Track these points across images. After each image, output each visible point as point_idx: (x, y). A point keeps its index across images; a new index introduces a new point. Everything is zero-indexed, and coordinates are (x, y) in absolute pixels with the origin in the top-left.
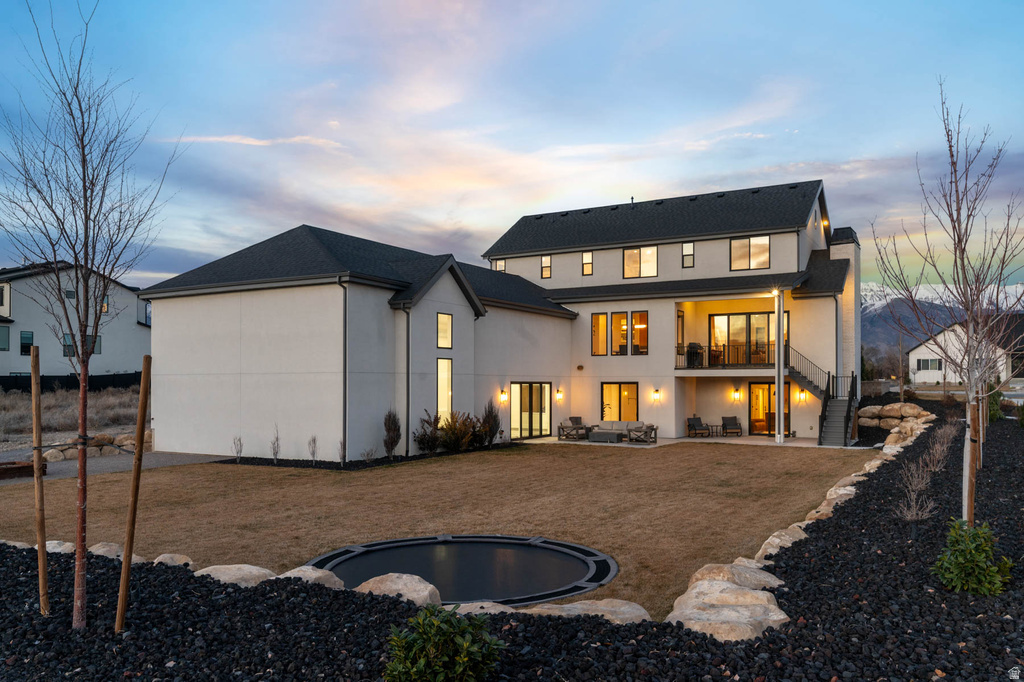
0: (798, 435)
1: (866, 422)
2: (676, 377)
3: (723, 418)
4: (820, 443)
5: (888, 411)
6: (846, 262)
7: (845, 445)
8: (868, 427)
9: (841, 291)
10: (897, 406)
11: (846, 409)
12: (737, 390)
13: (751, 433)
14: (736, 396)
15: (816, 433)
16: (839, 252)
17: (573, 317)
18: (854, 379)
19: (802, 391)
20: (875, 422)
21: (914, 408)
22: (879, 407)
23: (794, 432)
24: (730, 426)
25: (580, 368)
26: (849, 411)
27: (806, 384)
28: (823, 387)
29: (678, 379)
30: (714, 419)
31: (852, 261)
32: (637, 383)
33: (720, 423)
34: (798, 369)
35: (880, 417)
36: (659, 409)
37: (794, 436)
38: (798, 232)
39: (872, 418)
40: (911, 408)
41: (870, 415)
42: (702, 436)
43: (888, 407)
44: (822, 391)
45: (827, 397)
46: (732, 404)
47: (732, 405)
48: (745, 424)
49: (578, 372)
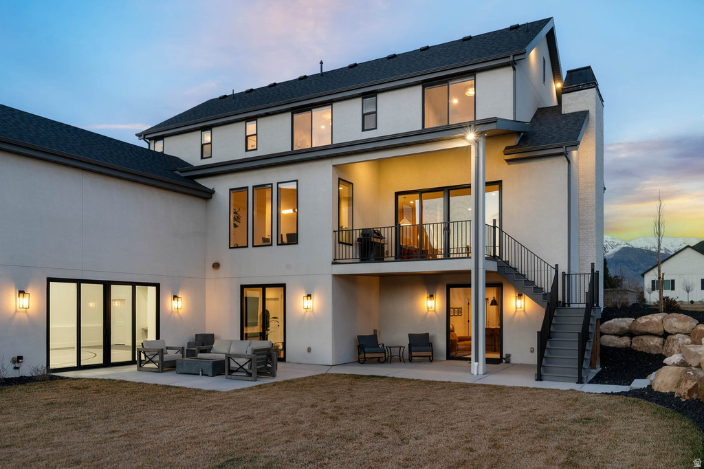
0: (513, 360)
1: (609, 340)
2: (335, 276)
3: (410, 335)
4: (539, 378)
5: (644, 325)
6: (585, 114)
7: (580, 381)
8: (615, 349)
9: (576, 145)
10: (657, 318)
11: (581, 321)
12: (431, 296)
13: (449, 358)
14: (430, 304)
15: (533, 359)
16: (574, 103)
17: (207, 195)
18: (594, 276)
19: (520, 295)
20: (624, 341)
21: (685, 321)
22: (630, 320)
23: (508, 356)
24: (420, 346)
25: (216, 266)
26: (586, 324)
27: (525, 286)
28: (548, 289)
29: (337, 277)
30: (398, 337)
31: (593, 114)
32: (283, 286)
33: (405, 342)
34: (512, 264)
35: (631, 334)
36: (309, 322)
37: (508, 362)
38: (512, 65)
39: (620, 334)
40: (680, 321)
41: (617, 330)
42: (379, 361)
43: (643, 320)
44: (545, 295)
45: (553, 304)
46: (425, 316)
47: (425, 318)
48: (441, 343)
49: (211, 272)
